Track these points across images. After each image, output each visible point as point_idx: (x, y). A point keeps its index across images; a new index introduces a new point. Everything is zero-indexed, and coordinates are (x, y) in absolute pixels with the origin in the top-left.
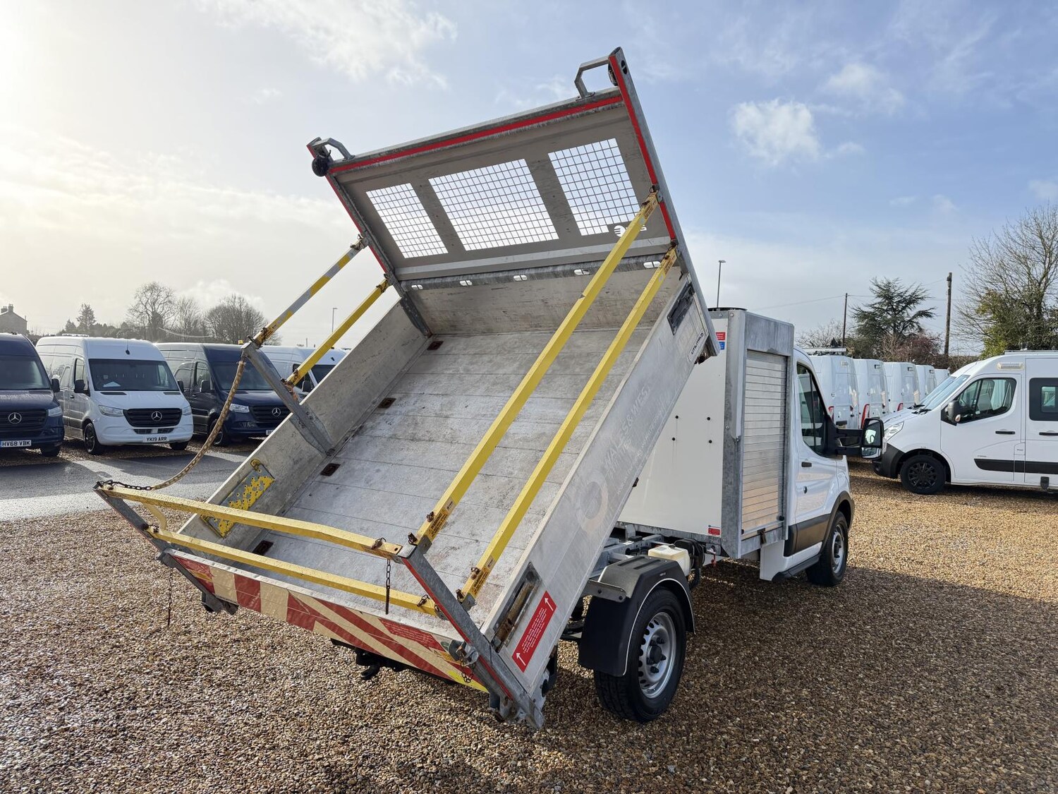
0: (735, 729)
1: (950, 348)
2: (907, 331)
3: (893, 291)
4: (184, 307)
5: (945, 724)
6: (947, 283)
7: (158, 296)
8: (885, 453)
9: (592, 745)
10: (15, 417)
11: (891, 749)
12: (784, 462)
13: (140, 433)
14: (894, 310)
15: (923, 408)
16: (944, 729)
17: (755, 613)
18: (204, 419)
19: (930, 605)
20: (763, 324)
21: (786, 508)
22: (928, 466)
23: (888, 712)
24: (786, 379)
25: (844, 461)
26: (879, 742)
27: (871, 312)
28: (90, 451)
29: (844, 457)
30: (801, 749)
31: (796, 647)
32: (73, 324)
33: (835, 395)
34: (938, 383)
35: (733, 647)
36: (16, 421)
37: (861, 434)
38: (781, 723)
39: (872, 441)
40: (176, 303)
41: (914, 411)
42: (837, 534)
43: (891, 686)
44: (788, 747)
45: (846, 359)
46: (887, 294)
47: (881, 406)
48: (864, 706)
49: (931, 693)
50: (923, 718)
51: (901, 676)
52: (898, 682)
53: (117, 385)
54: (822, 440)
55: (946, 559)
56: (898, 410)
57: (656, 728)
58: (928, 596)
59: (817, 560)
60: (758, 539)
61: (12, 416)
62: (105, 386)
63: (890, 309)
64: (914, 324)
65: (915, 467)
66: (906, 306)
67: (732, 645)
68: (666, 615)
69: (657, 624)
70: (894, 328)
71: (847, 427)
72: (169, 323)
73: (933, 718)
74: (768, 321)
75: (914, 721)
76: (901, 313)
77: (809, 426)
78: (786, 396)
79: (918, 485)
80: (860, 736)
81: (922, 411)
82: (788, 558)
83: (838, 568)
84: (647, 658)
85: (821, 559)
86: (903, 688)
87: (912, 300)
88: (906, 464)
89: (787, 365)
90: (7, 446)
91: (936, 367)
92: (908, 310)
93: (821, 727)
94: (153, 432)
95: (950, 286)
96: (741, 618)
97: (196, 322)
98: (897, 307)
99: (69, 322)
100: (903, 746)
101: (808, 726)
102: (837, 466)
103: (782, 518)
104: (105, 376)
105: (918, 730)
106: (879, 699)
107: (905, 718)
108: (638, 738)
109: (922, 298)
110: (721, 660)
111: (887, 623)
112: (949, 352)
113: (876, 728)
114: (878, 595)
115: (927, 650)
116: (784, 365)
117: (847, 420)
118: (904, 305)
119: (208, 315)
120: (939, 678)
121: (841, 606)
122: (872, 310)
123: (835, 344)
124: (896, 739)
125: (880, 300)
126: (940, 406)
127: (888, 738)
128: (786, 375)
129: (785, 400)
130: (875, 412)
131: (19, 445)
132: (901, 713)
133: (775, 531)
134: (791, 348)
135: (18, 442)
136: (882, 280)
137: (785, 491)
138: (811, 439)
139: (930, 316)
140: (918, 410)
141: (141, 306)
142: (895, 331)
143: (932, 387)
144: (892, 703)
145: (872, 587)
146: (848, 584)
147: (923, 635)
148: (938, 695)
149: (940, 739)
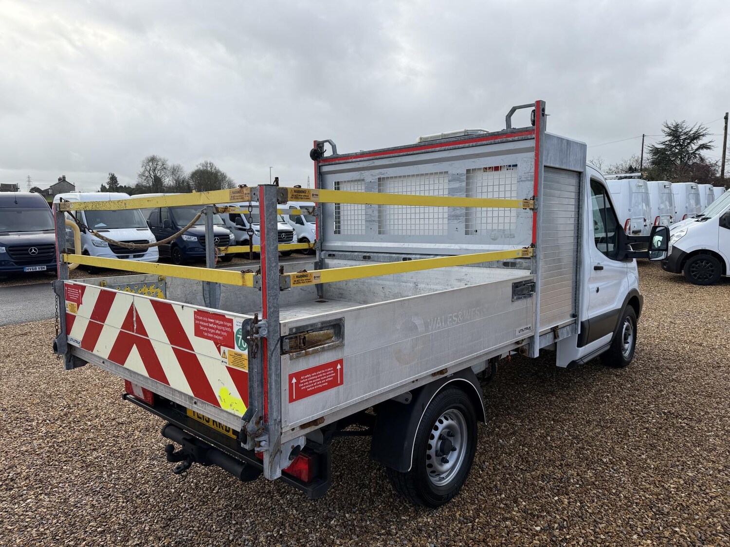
0: (518, 514)
1: (725, 171)
2: (691, 161)
3: (680, 130)
4: (175, 171)
5: (724, 509)
6: (724, 120)
7: (157, 165)
8: (670, 255)
9: (383, 531)
10: (33, 251)
11: (670, 540)
12: (577, 267)
13: (121, 258)
14: (681, 145)
15: (703, 217)
16: (723, 516)
17: (552, 393)
18: (168, 246)
19: (708, 384)
20: (555, 141)
21: (578, 307)
22: (708, 263)
23: (667, 496)
24: (579, 192)
25: (634, 263)
26: (658, 532)
27: (662, 148)
28: (89, 272)
29: (634, 260)
30: (579, 539)
31: (585, 427)
32: (105, 186)
33: (632, 211)
34: (716, 198)
35: (529, 427)
36: (33, 253)
37: (650, 239)
38: (564, 509)
39: (659, 245)
40: (169, 169)
41: (696, 220)
42: (626, 324)
43: (672, 467)
44: (568, 537)
45: (641, 182)
46: (675, 133)
47: (669, 218)
48: (645, 490)
49: (710, 475)
50: (702, 503)
51: (681, 457)
52: (677, 463)
53: (104, 225)
54: (614, 246)
55: (723, 340)
56: (683, 219)
57: (446, 513)
58: (707, 375)
59: (609, 347)
60: (551, 335)
61: (31, 250)
62: (96, 226)
63: (678, 145)
64: (697, 155)
65: (697, 264)
66: (691, 142)
67: (528, 425)
68: (455, 411)
69: (447, 419)
70: (681, 159)
71: (641, 235)
72: (165, 183)
73: (712, 503)
74: (561, 139)
75: (693, 506)
76: (686, 148)
77: (603, 235)
78: (579, 208)
79: (699, 278)
80: (639, 523)
81: (703, 219)
82: (580, 349)
83: (628, 352)
84: (436, 451)
85: (612, 346)
86: (682, 469)
87: (696, 136)
88: (688, 262)
89: (580, 180)
90: (30, 271)
91: (715, 185)
92: (693, 145)
93: (602, 512)
94: (130, 257)
95: (726, 123)
96: (540, 398)
97: (183, 181)
98: (683, 143)
99: (102, 185)
100: (682, 536)
101: (590, 511)
102: (627, 268)
103: (574, 316)
104: (97, 219)
105: (697, 517)
106: (659, 481)
107: (684, 504)
108: (427, 524)
109: (703, 135)
110: (516, 441)
111: (669, 402)
112: (725, 175)
113: (656, 514)
114: (662, 375)
115: (706, 429)
116: (578, 180)
117: (642, 229)
118: (689, 141)
119: (190, 176)
120: (718, 459)
121: (629, 386)
122: (663, 147)
123: (631, 170)
124: (675, 527)
125: (669, 138)
126: (718, 215)
127: (667, 525)
128: (579, 189)
129: (579, 211)
130: (664, 222)
131: (38, 270)
132: (681, 497)
133: (568, 327)
134: (584, 164)
135: (37, 267)
136: (672, 123)
137: (577, 292)
138: (604, 245)
139: (709, 148)
140: (700, 219)
141: (147, 172)
142: (681, 161)
143: (711, 200)
144: (672, 486)
145: (657, 368)
146: (636, 365)
147: (702, 414)
148: (716, 477)
149: (719, 528)
